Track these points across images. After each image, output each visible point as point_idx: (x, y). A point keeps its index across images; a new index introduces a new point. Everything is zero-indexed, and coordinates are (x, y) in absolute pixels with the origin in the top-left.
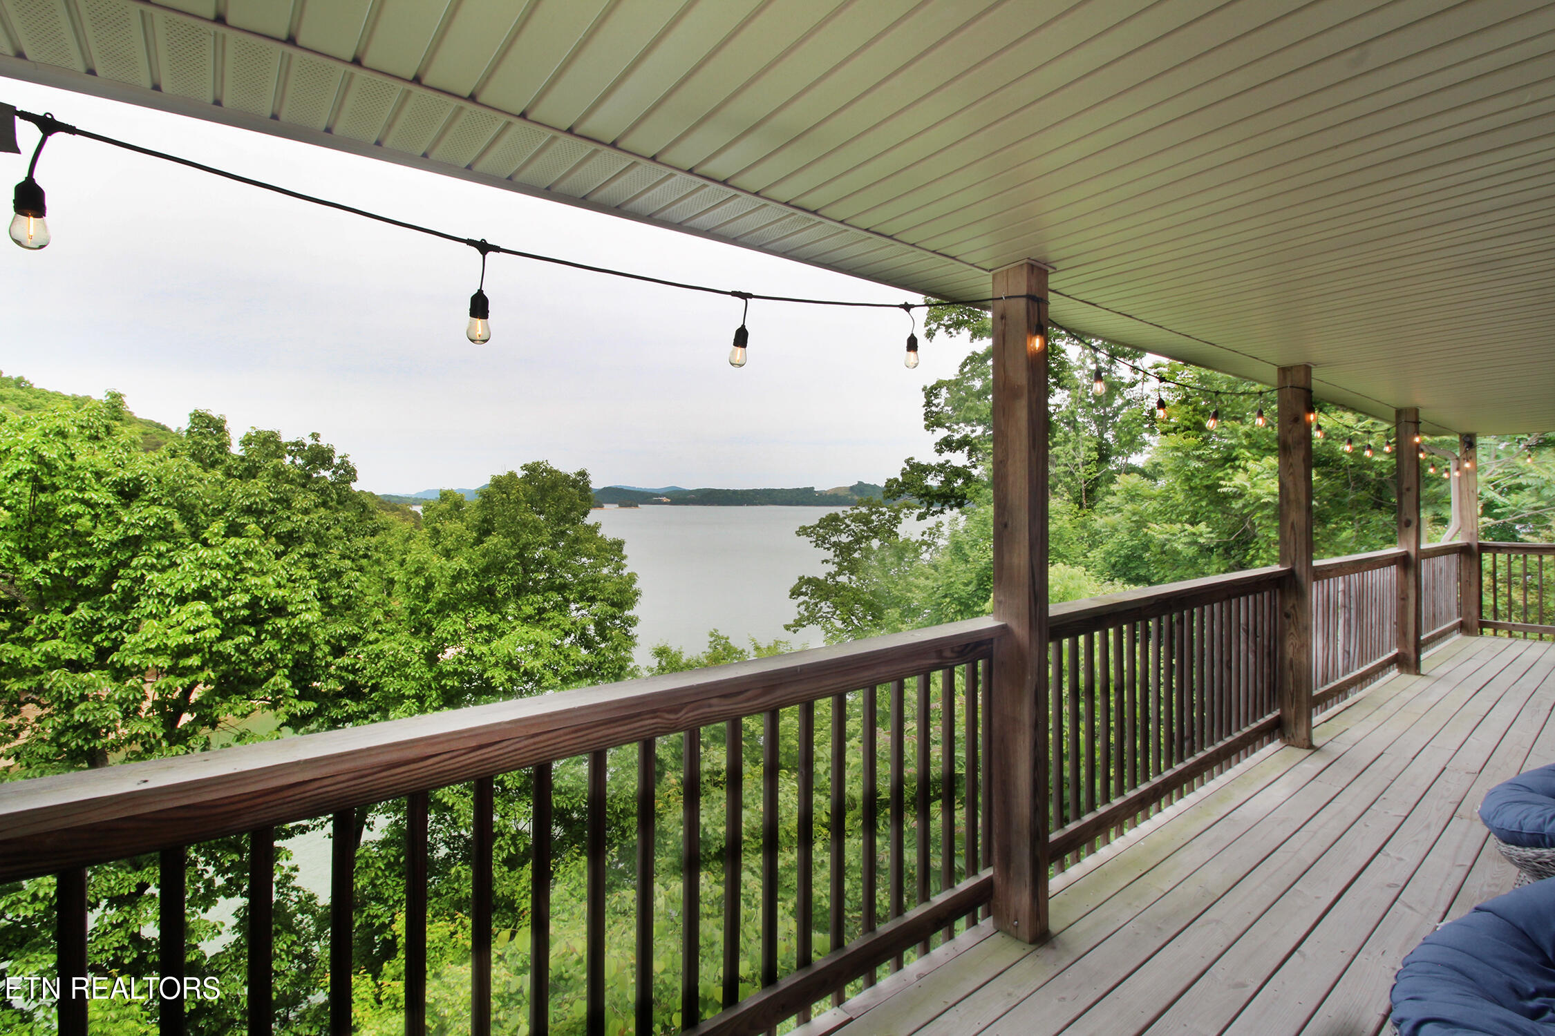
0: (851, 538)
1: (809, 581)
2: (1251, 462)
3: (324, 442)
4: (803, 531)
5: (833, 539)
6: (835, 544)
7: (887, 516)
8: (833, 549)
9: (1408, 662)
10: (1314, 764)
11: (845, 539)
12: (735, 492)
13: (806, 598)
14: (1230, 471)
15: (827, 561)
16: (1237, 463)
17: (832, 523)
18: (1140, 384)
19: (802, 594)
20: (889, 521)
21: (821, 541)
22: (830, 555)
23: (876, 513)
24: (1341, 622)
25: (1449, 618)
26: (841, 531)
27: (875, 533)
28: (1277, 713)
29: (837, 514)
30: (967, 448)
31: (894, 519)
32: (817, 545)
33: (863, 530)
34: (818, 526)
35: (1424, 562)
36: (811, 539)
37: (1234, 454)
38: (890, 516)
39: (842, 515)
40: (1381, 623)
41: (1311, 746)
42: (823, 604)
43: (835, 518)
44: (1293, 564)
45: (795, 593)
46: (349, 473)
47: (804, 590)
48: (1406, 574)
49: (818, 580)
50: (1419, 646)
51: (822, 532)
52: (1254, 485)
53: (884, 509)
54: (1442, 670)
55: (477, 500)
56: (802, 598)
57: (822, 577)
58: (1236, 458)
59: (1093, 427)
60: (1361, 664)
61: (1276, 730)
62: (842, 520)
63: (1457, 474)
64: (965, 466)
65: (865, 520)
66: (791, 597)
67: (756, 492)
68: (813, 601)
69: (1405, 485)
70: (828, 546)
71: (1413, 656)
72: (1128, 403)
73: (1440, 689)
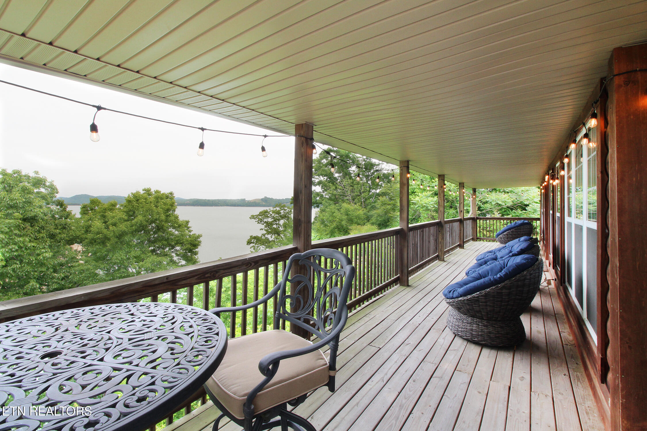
0: (272, 220)
1: (255, 238)
2: (419, 194)
3: (41, 175)
4: (253, 217)
5: (265, 220)
6: (265, 222)
7: (287, 211)
8: (265, 224)
9: (461, 246)
10: (445, 263)
11: (270, 220)
12: (209, 200)
13: (254, 244)
14: (414, 196)
15: (262, 229)
16: (416, 194)
17: (264, 214)
18: (381, 165)
19: (252, 243)
20: (288, 213)
21: (260, 221)
22: (263, 227)
23: (283, 209)
24: (448, 235)
25: (470, 237)
26: (268, 217)
27: (283, 217)
28: (437, 254)
29: (267, 210)
30: (321, 185)
31: (290, 212)
32: (258, 222)
33: (277, 217)
34: (259, 215)
35: (464, 222)
36: (256, 220)
37: (415, 191)
38: (288, 211)
39: (269, 211)
40: (456, 236)
41: (444, 261)
42: (261, 247)
43: (266, 212)
44: (441, 219)
45: (249, 243)
46: (53, 189)
47: (253, 241)
48: (461, 225)
49: (258, 237)
50: (464, 242)
51: (261, 217)
52: (421, 201)
53: (286, 208)
54: (469, 248)
55: (124, 202)
56: (252, 245)
57: (260, 235)
58: (415, 192)
59: (365, 179)
60: (452, 246)
61: (438, 258)
62: (269, 213)
63: (472, 199)
64: (320, 192)
65: (278, 213)
66: (247, 244)
67: (219, 200)
68: (257, 245)
69: (461, 202)
70: (263, 223)
71: (462, 244)
72: (377, 171)
73: (469, 251)
